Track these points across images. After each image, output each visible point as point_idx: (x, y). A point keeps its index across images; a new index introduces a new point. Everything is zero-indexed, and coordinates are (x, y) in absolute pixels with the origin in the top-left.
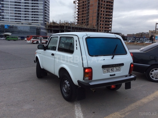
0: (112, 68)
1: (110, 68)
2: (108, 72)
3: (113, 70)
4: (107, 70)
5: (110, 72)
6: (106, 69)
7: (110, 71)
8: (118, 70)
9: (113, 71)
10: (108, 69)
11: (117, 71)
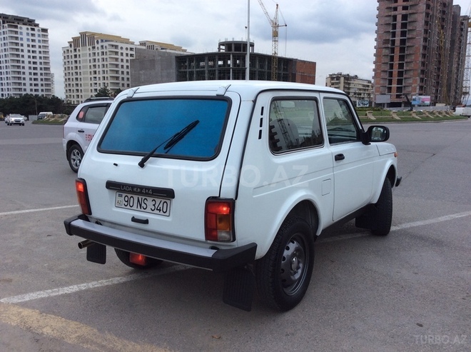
0: (140, 197)
1: (136, 197)
2: (128, 207)
3: (143, 205)
4: (126, 199)
5: (135, 207)
6: (124, 195)
7: (135, 205)
8: (160, 210)
9: (142, 209)
10: (129, 196)
11: (156, 211)
